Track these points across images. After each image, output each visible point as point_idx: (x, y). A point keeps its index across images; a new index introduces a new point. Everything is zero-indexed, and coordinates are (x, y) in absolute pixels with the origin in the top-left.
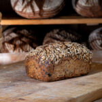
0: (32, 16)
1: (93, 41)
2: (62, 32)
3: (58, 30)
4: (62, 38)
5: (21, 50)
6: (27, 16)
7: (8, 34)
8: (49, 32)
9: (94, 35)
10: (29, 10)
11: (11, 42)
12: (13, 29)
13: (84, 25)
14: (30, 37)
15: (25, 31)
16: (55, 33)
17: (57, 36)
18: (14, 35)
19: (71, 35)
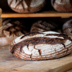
0: (22, 11)
1: (66, 29)
2: (44, 23)
3: (41, 22)
4: (44, 27)
5: (15, 36)
6: (19, 11)
7: (6, 24)
8: (35, 22)
9: (66, 25)
10: (20, 7)
11: (8, 29)
12: (9, 20)
13: (59, 18)
14: (21, 26)
15: (18, 22)
16: (39, 23)
17: (40, 25)
18: (10, 25)
19: (50, 25)
